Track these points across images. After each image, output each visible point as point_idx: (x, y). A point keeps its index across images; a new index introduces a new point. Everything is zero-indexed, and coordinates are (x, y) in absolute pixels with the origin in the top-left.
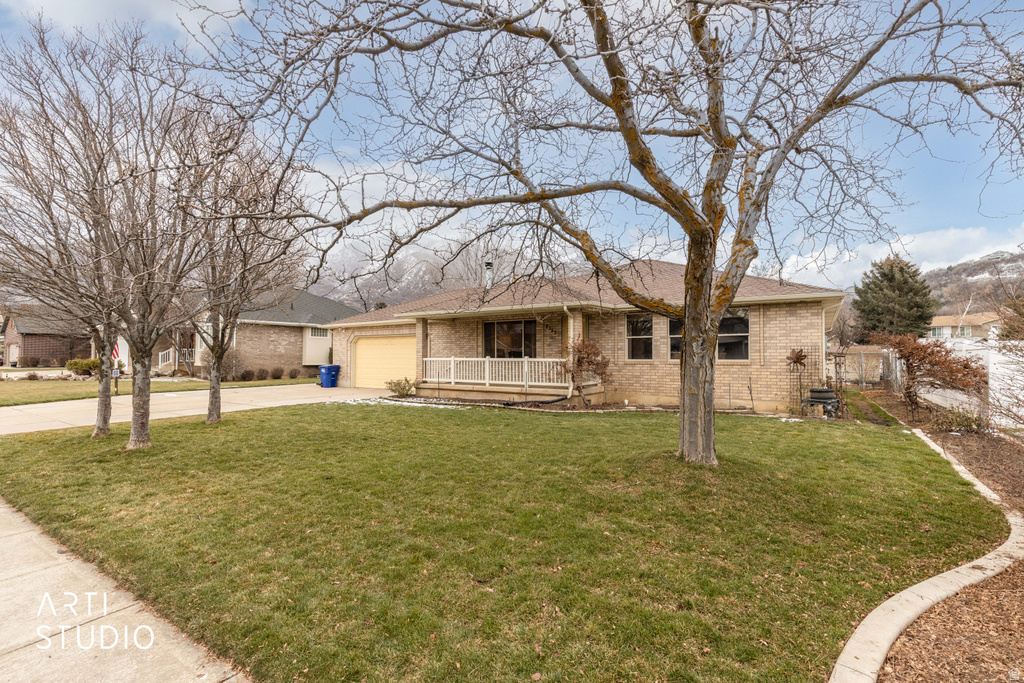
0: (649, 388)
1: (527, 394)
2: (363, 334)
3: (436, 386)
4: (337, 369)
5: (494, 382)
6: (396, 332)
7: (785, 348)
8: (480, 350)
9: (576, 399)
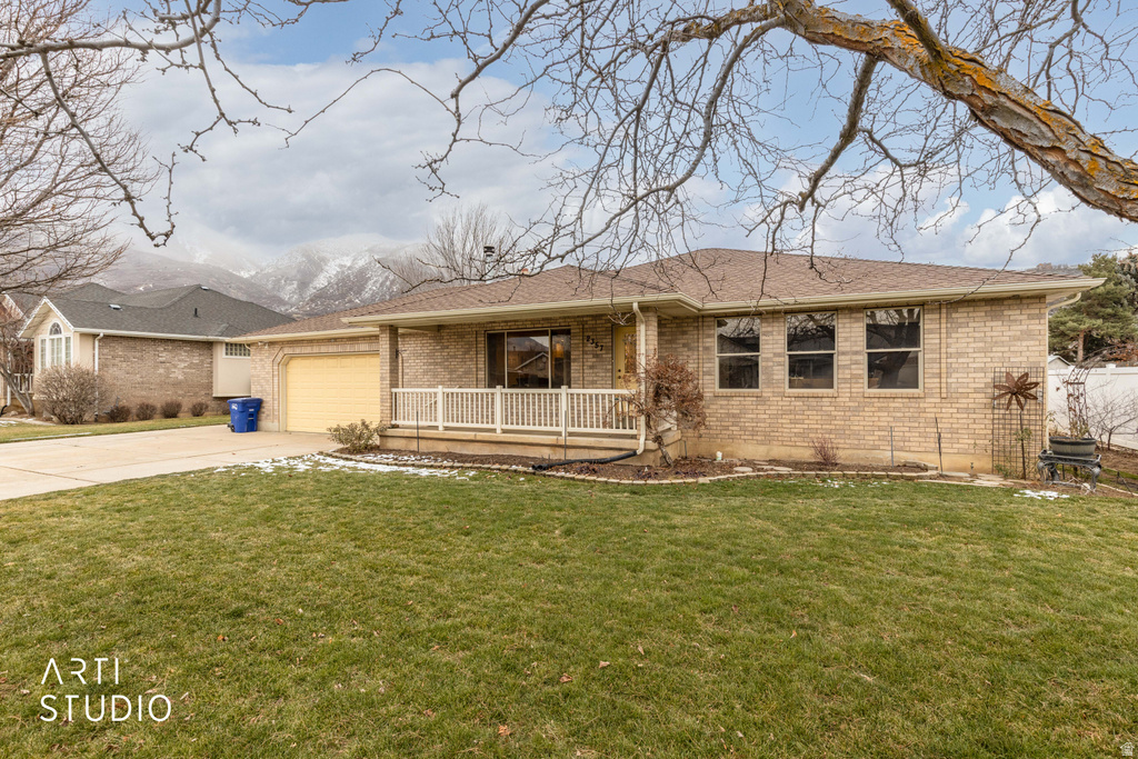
0: (754, 433)
1: (566, 447)
2: (298, 350)
3: (414, 432)
4: (258, 404)
5: (509, 427)
6: (348, 348)
7: (983, 370)
8: (482, 375)
9: (651, 456)
